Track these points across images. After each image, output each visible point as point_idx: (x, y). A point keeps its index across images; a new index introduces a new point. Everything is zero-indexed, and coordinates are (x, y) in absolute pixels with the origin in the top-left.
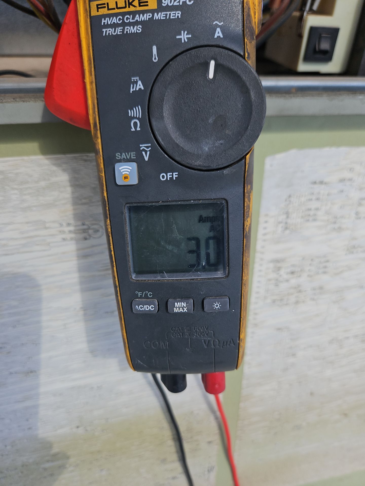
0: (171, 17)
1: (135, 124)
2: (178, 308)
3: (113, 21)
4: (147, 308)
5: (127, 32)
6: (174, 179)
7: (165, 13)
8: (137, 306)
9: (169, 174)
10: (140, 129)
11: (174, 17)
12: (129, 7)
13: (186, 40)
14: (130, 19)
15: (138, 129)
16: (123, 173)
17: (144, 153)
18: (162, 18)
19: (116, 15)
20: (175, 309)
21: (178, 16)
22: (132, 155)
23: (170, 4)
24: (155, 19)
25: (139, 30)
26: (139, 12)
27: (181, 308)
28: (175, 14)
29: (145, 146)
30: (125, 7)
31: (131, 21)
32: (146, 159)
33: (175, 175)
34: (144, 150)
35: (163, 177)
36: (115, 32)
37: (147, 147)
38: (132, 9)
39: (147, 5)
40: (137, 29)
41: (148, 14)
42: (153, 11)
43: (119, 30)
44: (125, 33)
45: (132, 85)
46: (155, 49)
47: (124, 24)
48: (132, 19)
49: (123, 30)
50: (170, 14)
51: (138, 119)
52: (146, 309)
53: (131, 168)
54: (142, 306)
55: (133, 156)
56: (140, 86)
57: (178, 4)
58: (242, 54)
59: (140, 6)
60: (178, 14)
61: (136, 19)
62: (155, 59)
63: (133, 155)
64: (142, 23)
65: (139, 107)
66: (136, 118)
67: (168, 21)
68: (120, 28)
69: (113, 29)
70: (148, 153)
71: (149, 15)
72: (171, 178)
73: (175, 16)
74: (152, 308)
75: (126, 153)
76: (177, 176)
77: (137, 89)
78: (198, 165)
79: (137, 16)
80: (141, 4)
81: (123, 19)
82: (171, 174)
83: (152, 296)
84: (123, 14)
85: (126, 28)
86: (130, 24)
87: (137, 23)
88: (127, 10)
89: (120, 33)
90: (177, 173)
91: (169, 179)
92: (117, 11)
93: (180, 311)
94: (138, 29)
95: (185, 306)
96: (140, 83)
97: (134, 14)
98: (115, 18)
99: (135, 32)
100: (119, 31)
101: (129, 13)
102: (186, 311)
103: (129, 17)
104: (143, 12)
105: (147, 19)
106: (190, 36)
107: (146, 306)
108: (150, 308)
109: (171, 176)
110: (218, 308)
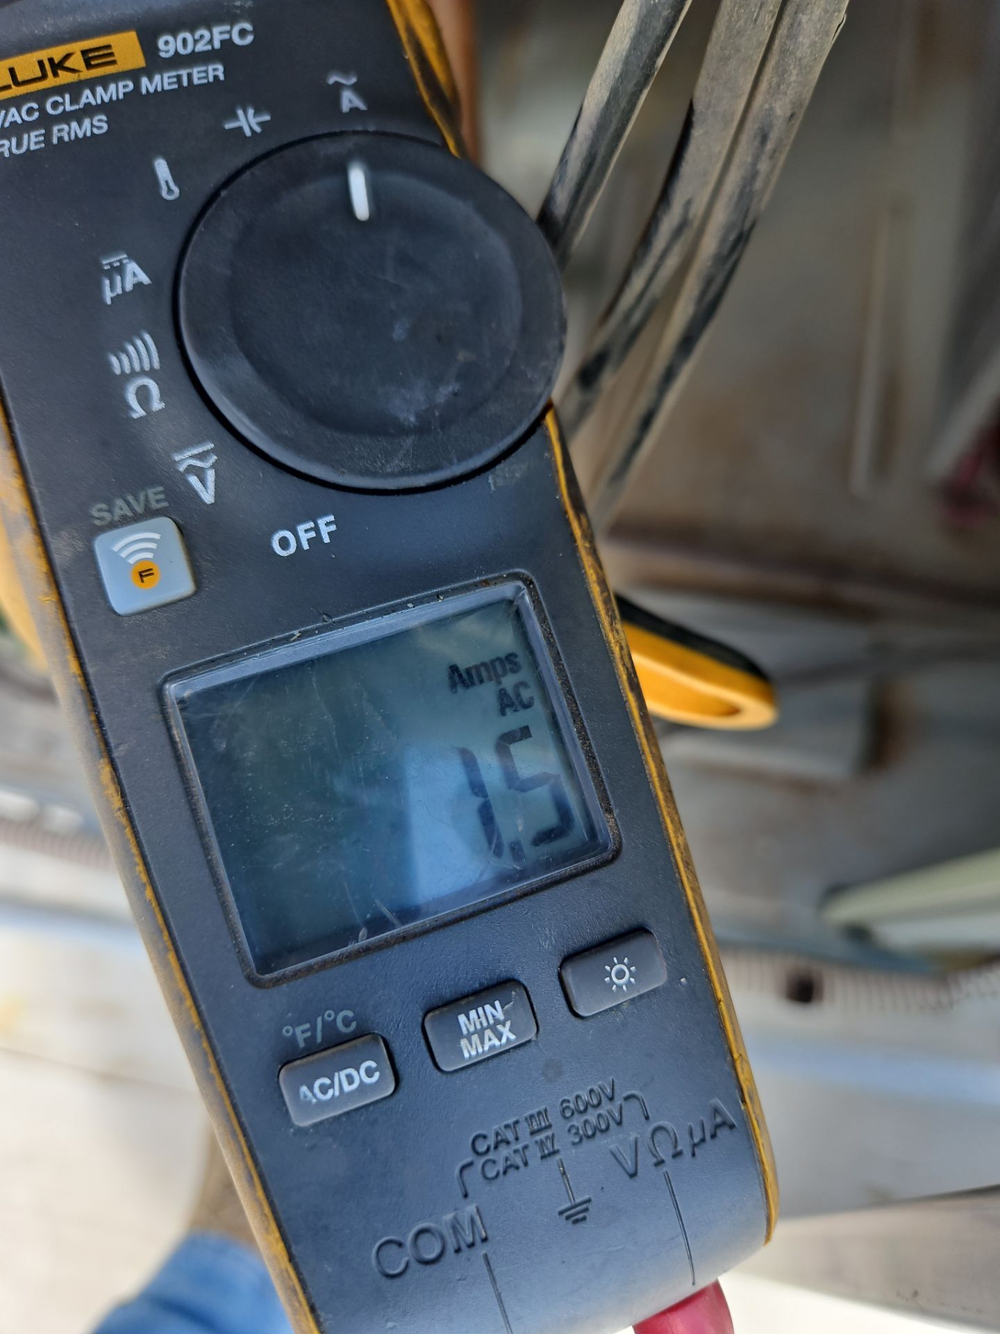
0: (196, 82)
1: (143, 395)
2: (475, 1038)
3: (10, 119)
4: (350, 1079)
5: (60, 139)
6: (327, 540)
7: (174, 73)
8: (304, 1089)
9: (301, 529)
10: (163, 405)
11: (205, 81)
12: (55, 74)
13: (258, 129)
14: (63, 104)
15: (157, 405)
16: (132, 561)
17: (193, 480)
18: (167, 87)
19: (17, 102)
20: (464, 1042)
21: (216, 77)
22: (152, 497)
23: (182, 51)
24: (144, 91)
25: (100, 128)
26: (91, 84)
27: (488, 1033)
28: (206, 72)
29: (192, 457)
30: (44, 76)
31: (69, 108)
32: (208, 497)
33: (326, 526)
34: (192, 470)
35: (284, 543)
36: (19, 145)
37: (202, 456)
38: (65, 78)
39: (114, 62)
40: (92, 125)
41: (121, 84)
42: (134, 75)
43: (33, 139)
44: (55, 141)
45: (107, 282)
46: (162, 168)
47: (46, 121)
48: (72, 103)
49: (48, 136)
50: (190, 76)
51: (151, 373)
52: (347, 1088)
53: (157, 536)
54: (327, 1081)
55: (158, 501)
56: (135, 274)
57: (209, 47)
59: (89, 66)
60: (217, 70)
61: (83, 100)
62: (170, 191)
63: (154, 495)
64: (103, 107)
65: (147, 337)
66: (143, 373)
67: (187, 92)
68: (37, 133)
69: (14, 140)
70: (211, 476)
71: (125, 86)
72: (316, 542)
73: (207, 77)
74: (369, 1072)
75: (130, 498)
76: (333, 528)
77: (129, 287)
78: (396, 470)
79: (87, 92)
80: (93, 63)
81: (42, 110)
82: (312, 524)
83: (354, 1024)
84: (41, 96)
85: (55, 129)
86: (66, 117)
87: (89, 111)
88: (51, 82)
89: (38, 147)
90: (332, 518)
91: (306, 546)
92: (16, 91)
93: (486, 1048)
94: (95, 126)
95: (500, 1015)
96: (132, 267)
97: (74, 90)
98: (13, 110)
99: (89, 134)
100: (33, 141)
101: (59, 90)
102: (512, 1037)
103: (59, 99)
104: (104, 81)
105: (121, 96)
106: (267, 118)
107: (343, 1074)
108: (360, 1076)
109: (313, 534)
110: (629, 984)
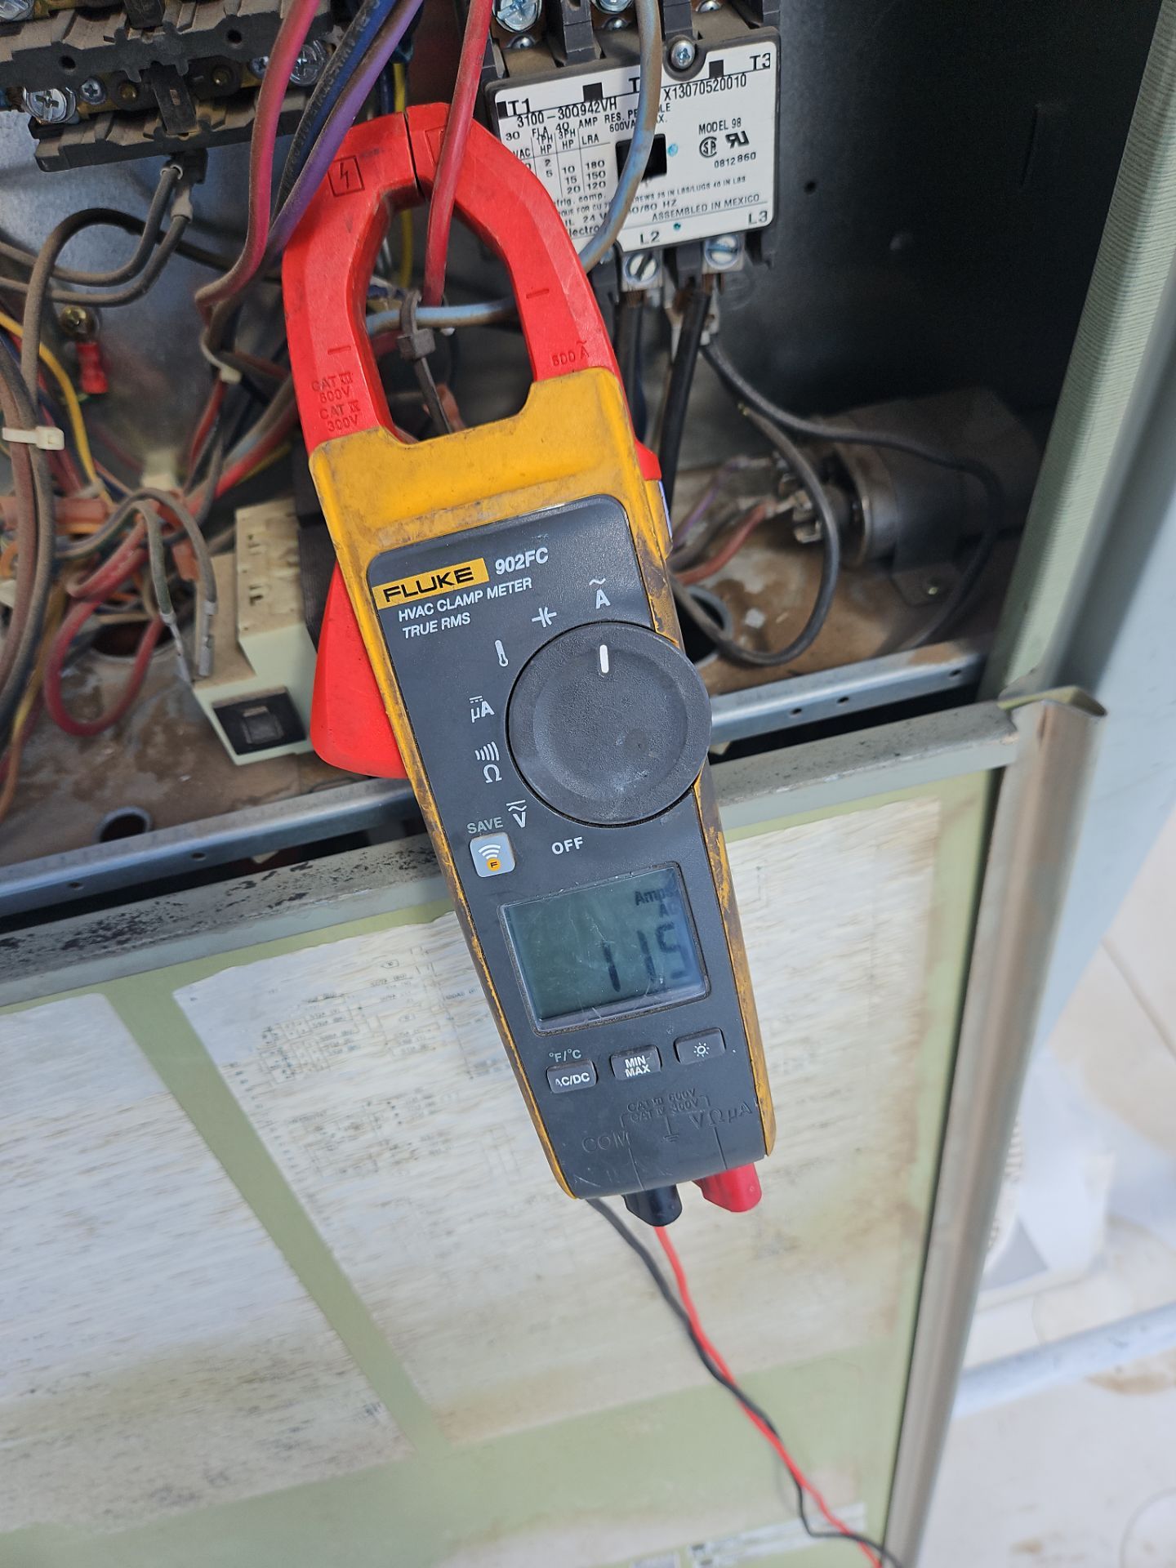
0: (517, 590)
1: (491, 772)
2: (632, 1069)
3: (418, 613)
4: (577, 1079)
5: (446, 626)
6: (578, 848)
7: (505, 585)
8: (557, 1080)
9: (566, 842)
10: (500, 779)
11: (521, 589)
12: (441, 586)
13: (550, 623)
14: (446, 605)
15: (498, 779)
16: (488, 858)
17: (515, 816)
18: (501, 594)
19: (422, 602)
20: (627, 1071)
21: (527, 586)
22: (496, 823)
23: (509, 570)
24: (489, 598)
25: (466, 620)
26: (460, 592)
27: (638, 1068)
28: (522, 583)
29: (515, 805)
30: (435, 588)
31: (449, 608)
32: (522, 824)
33: (578, 842)
34: (514, 811)
35: (558, 848)
36: (424, 630)
37: (520, 806)
38: (446, 588)
39: (472, 578)
40: (462, 619)
41: (476, 593)
42: (483, 587)
43: (432, 626)
44: (443, 628)
45: (472, 710)
46: (499, 645)
47: (438, 616)
48: (451, 605)
49: (439, 624)
50: (513, 586)
51: (495, 762)
52: (575, 1082)
53: (499, 847)
54: (567, 1078)
55: (498, 824)
56: (486, 709)
57: (523, 566)
58: (649, 626)
59: (459, 581)
60: (527, 582)
61: (457, 603)
62: (504, 662)
63: (497, 822)
64: (467, 608)
65: (493, 743)
66: (490, 762)
67: (511, 597)
68: (434, 622)
69: (422, 626)
70: (524, 814)
71: (479, 594)
72: (573, 848)
73: (522, 587)
74: (585, 1077)
75: (485, 821)
76: (581, 842)
77: (483, 715)
78: (611, 818)
79: (458, 598)
80: (461, 579)
81: (435, 607)
82: (571, 841)
83: (580, 1056)
84: (434, 599)
85: (443, 620)
86: (448, 614)
87: (460, 610)
88: (439, 591)
89: (434, 631)
90: (581, 838)
91: (568, 850)
92: (420, 596)
93: (637, 1074)
94: (464, 619)
95: (644, 1062)
96: (485, 704)
97: (451, 596)
98: (420, 607)
99: (460, 624)
100: (431, 627)
101: (443, 596)
102: (649, 1071)
103: (444, 602)
104: (468, 591)
105: (476, 601)
106: (555, 614)
107: (574, 1077)
108: (581, 1078)
109: (571, 845)
110: (705, 1054)
